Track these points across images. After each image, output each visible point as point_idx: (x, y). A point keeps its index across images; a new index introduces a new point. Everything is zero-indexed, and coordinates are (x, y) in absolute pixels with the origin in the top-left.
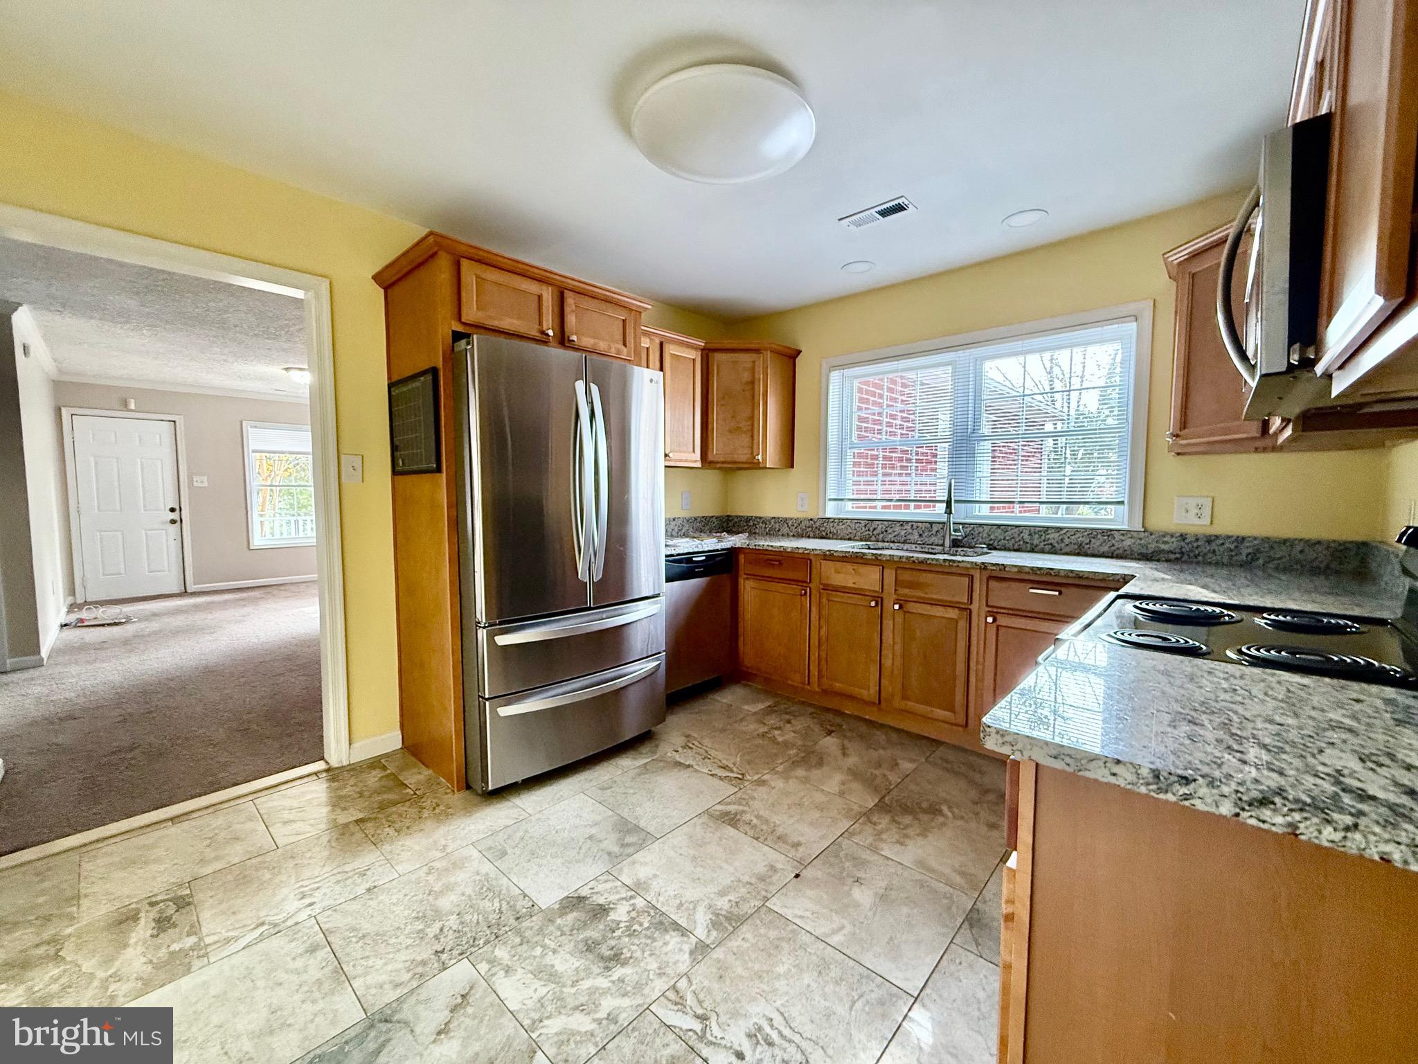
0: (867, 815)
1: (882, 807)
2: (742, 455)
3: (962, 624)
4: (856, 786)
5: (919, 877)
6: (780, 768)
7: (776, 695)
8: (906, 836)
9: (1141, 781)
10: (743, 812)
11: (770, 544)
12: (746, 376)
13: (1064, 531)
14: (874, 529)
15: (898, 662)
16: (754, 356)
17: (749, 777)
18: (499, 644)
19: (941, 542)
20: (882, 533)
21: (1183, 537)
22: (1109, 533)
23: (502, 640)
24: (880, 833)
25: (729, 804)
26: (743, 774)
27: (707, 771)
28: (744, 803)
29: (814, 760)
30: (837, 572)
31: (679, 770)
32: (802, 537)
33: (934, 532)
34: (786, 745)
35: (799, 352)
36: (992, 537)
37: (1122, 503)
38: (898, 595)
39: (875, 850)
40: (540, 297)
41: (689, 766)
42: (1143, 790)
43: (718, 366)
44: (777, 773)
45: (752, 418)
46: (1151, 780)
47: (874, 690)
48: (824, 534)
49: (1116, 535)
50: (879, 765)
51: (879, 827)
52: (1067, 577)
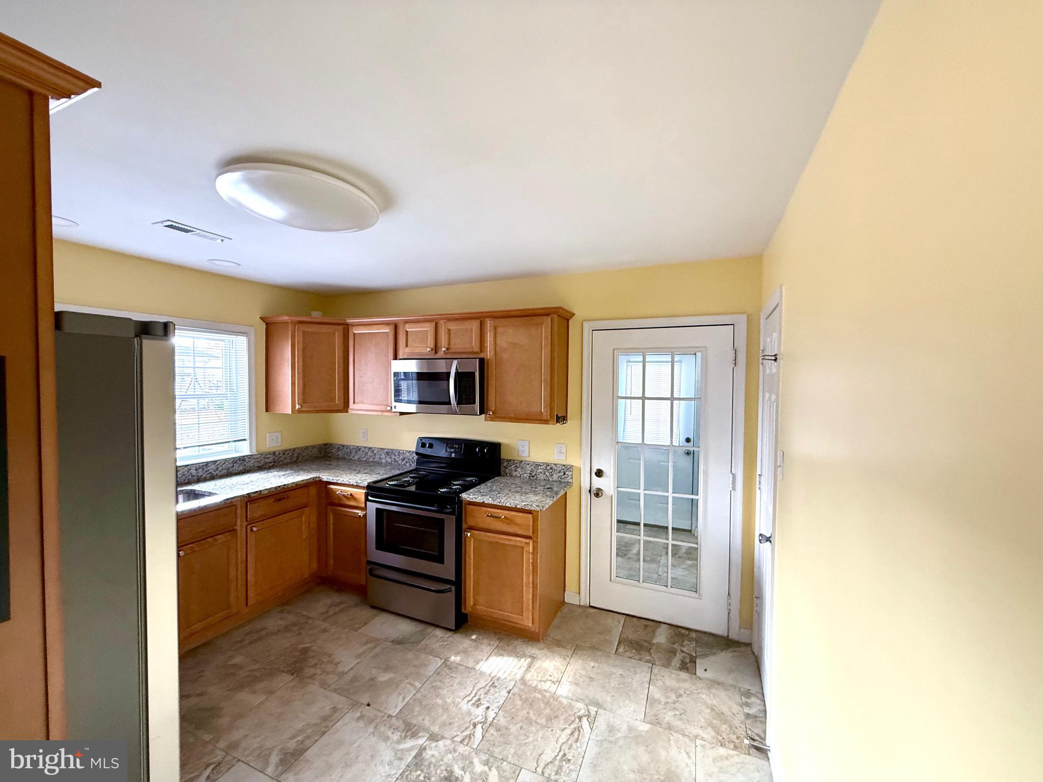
22: (242, 459)
37: (246, 439)
49: (246, 459)
52: (292, 487)
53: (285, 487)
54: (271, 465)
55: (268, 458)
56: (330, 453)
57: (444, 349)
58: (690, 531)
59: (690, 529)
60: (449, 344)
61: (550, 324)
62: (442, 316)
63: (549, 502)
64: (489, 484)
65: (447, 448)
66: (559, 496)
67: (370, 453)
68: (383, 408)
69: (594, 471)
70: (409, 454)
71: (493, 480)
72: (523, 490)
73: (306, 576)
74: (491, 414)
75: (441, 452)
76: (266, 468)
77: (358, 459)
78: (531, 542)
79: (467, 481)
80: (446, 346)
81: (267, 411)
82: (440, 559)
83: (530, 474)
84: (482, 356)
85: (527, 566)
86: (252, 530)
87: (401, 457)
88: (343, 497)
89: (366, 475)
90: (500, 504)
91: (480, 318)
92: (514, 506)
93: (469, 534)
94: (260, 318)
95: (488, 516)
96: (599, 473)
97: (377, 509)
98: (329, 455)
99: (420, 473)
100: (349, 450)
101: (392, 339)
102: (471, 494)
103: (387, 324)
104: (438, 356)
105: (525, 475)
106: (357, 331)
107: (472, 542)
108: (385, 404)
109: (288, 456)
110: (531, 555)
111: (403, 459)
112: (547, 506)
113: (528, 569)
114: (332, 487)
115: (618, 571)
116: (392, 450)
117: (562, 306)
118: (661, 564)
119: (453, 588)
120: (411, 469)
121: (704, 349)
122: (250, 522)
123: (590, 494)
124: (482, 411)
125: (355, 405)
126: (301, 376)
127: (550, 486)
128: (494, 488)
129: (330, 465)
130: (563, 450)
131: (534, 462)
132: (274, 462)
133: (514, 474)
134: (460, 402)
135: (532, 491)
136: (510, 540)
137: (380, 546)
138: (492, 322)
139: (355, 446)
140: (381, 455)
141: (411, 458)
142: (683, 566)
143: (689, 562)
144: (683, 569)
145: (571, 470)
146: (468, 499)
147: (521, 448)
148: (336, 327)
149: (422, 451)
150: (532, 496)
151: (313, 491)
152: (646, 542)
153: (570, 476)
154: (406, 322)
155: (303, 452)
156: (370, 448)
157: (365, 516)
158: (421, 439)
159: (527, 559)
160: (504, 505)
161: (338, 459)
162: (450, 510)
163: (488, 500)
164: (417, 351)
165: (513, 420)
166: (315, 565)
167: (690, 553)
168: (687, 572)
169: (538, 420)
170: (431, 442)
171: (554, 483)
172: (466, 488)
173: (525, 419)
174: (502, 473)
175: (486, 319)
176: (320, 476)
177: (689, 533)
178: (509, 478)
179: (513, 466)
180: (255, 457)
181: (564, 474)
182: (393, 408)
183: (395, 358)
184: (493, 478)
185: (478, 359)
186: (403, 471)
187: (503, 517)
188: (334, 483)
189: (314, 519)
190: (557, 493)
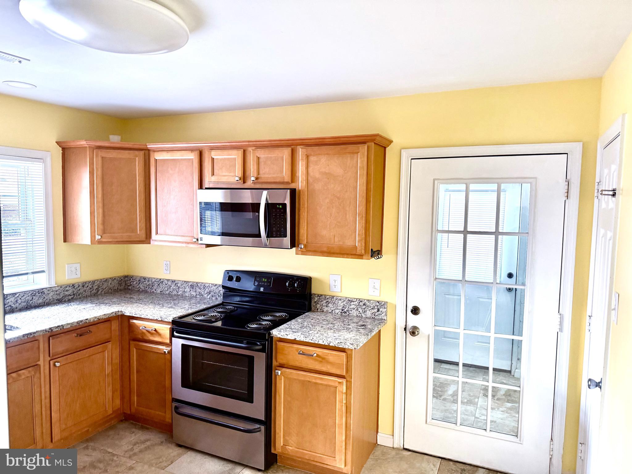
21: (73, 286)
22: (41, 292)
37: (45, 271)
52: (94, 321)
53: (87, 321)
54: (70, 297)
55: (67, 291)
56: (130, 285)
57: (253, 179)
58: (510, 372)
59: (510, 370)
60: (258, 174)
61: (366, 153)
62: (250, 143)
63: (363, 340)
64: (300, 320)
65: (255, 282)
66: (373, 334)
67: (173, 286)
68: (188, 239)
69: (410, 308)
70: (215, 288)
71: (304, 315)
72: (336, 327)
73: (110, 412)
74: (303, 247)
75: (249, 285)
76: (65, 301)
77: (161, 292)
78: (344, 381)
79: (277, 316)
80: (256, 175)
81: (65, 241)
82: (249, 398)
83: (342, 310)
84: (293, 186)
85: (340, 407)
86: (55, 365)
87: (207, 290)
88: (147, 333)
89: (171, 309)
90: (312, 342)
91: (292, 145)
92: (326, 344)
93: (279, 372)
94: (56, 142)
95: (299, 354)
96: (415, 311)
97: (183, 345)
98: (130, 287)
99: (227, 307)
100: (150, 283)
101: (197, 166)
102: (282, 330)
103: (192, 150)
104: (246, 186)
105: (337, 311)
106: (159, 156)
107: (283, 381)
108: (191, 235)
109: (88, 289)
110: (344, 395)
111: (209, 293)
112: (361, 345)
113: (341, 410)
114: (135, 321)
115: (434, 412)
116: (197, 283)
117: (380, 133)
118: (478, 406)
119: (263, 428)
120: (217, 303)
121: (533, 181)
122: (53, 357)
123: (406, 333)
124: (293, 244)
125: (157, 236)
126: (101, 205)
127: (364, 324)
128: (306, 324)
129: (131, 298)
130: (377, 286)
131: (346, 298)
132: (74, 294)
133: (325, 309)
134: (269, 235)
135: (345, 329)
136: (321, 379)
137: (186, 384)
138: (304, 150)
139: (157, 279)
140: (185, 289)
141: (217, 291)
142: (501, 409)
143: (509, 405)
144: (502, 411)
145: (386, 307)
146: (279, 336)
147: (332, 283)
148: (137, 152)
149: (229, 284)
150: (345, 333)
151: (115, 325)
152: (464, 383)
153: (384, 313)
154: (212, 149)
155: (103, 284)
156: (173, 281)
157: (170, 352)
158: (228, 272)
159: (340, 398)
160: (316, 342)
161: (139, 292)
162: (261, 347)
163: (300, 337)
164: (224, 179)
165: (326, 254)
166: (118, 402)
167: (510, 395)
168: (506, 415)
169: (352, 255)
170: (238, 275)
171: (367, 320)
172: (277, 324)
173: (337, 254)
174: (313, 308)
175: (298, 147)
176: (123, 310)
177: (509, 374)
178: (319, 313)
179: (325, 301)
180: (54, 289)
181: (378, 310)
182: (199, 239)
183: (201, 187)
184: (304, 313)
185: (289, 190)
186: (209, 306)
187: (315, 355)
188: (137, 317)
189: (116, 353)
190: (371, 331)
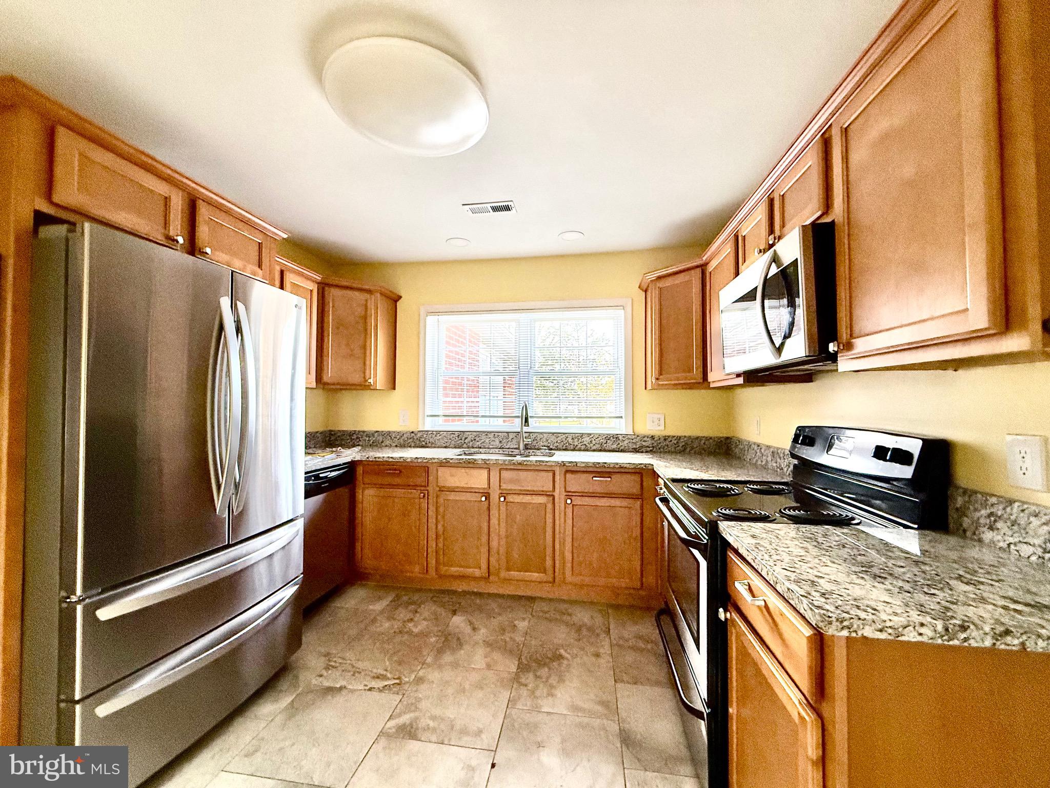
0: (516, 679)
1: (523, 668)
2: (356, 378)
3: (550, 506)
4: (497, 656)
5: (578, 720)
6: (429, 660)
7: (394, 588)
8: (552, 687)
9: (938, 635)
10: (417, 718)
11: (391, 456)
12: (360, 311)
13: (592, 436)
14: (466, 438)
15: (503, 542)
16: (367, 296)
17: (407, 679)
18: (103, 620)
19: (517, 446)
20: (472, 441)
21: (653, 437)
22: (616, 437)
23: (105, 614)
24: (533, 692)
25: (400, 715)
26: (399, 678)
27: (361, 687)
28: (413, 708)
29: (454, 643)
30: (452, 475)
31: (333, 697)
32: (405, 447)
33: (510, 439)
34: (424, 635)
35: (400, 297)
36: (549, 441)
37: (621, 417)
38: (502, 490)
39: (536, 709)
40: (167, 200)
41: (341, 688)
42: (939, 641)
43: (333, 300)
44: (429, 666)
45: (364, 348)
46: (943, 633)
47: (484, 566)
48: (424, 443)
49: (621, 437)
50: (503, 630)
51: (530, 686)
52: (615, 468)
56: (731, 449)
80: (779, 232)
81: (646, 388)
83: (1046, 551)
87: (786, 462)
94: (639, 288)
103: (729, 239)
105: (1026, 550)
106: (711, 268)
107: (734, 638)
109: (671, 444)
111: (788, 465)
116: (777, 448)
125: (712, 374)
147: (1015, 462)
148: (693, 272)
149: (797, 450)
154: (742, 222)
155: (692, 442)
156: (760, 445)
158: (801, 428)
176: (655, 464)
180: (630, 437)
